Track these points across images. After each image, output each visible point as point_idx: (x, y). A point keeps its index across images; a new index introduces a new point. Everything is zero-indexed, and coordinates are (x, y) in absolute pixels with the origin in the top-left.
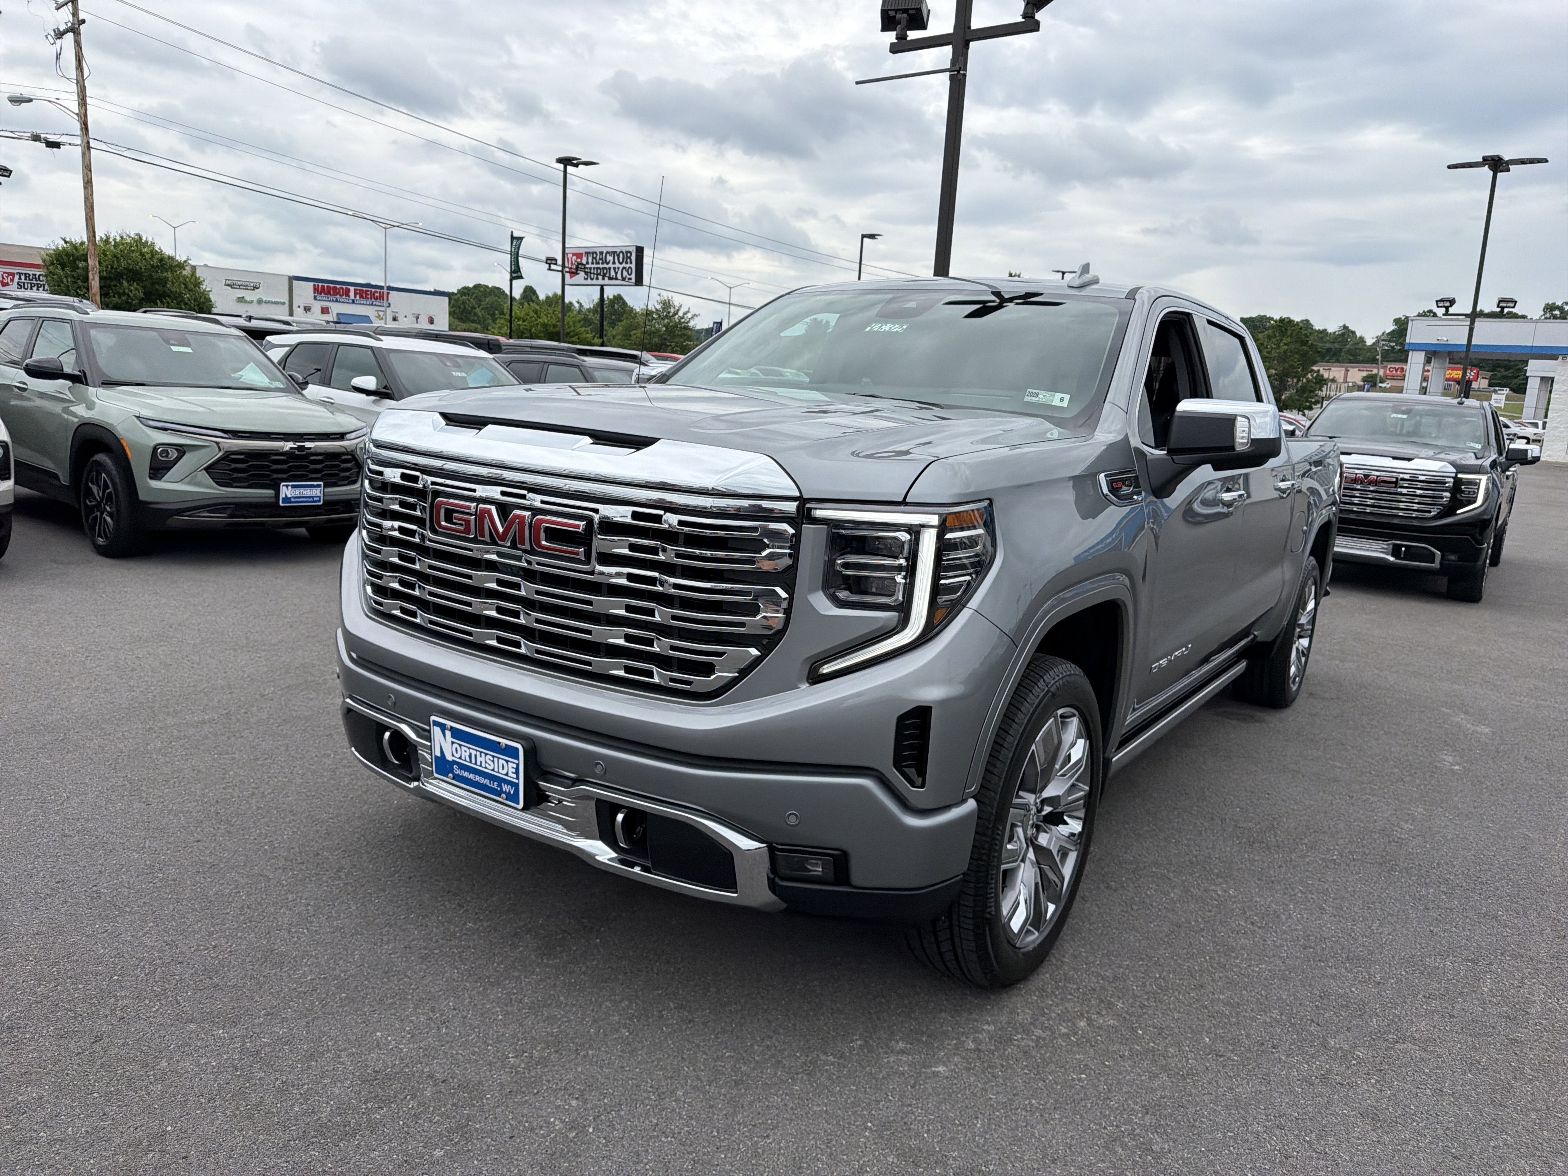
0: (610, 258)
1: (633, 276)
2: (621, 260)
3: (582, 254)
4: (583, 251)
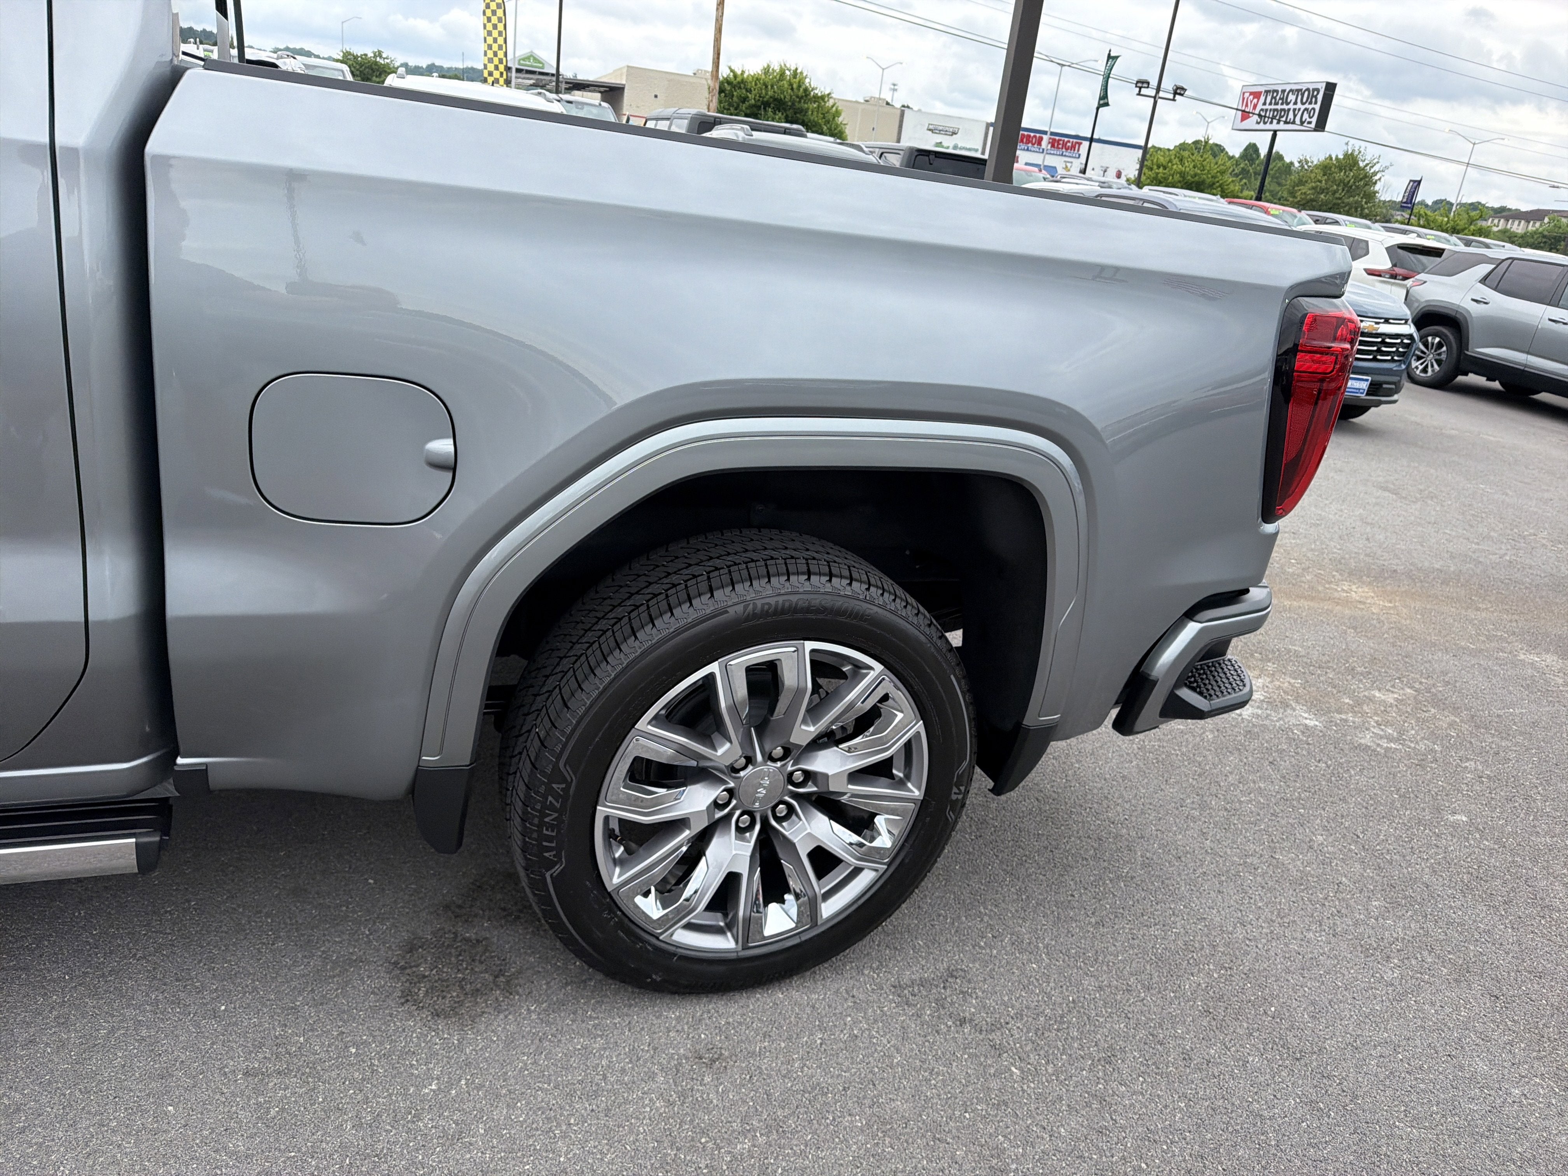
0: (1292, 97)
1: (1314, 120)
2: (1304, 100)
3: (1260, 93)
4: (1263, 89)
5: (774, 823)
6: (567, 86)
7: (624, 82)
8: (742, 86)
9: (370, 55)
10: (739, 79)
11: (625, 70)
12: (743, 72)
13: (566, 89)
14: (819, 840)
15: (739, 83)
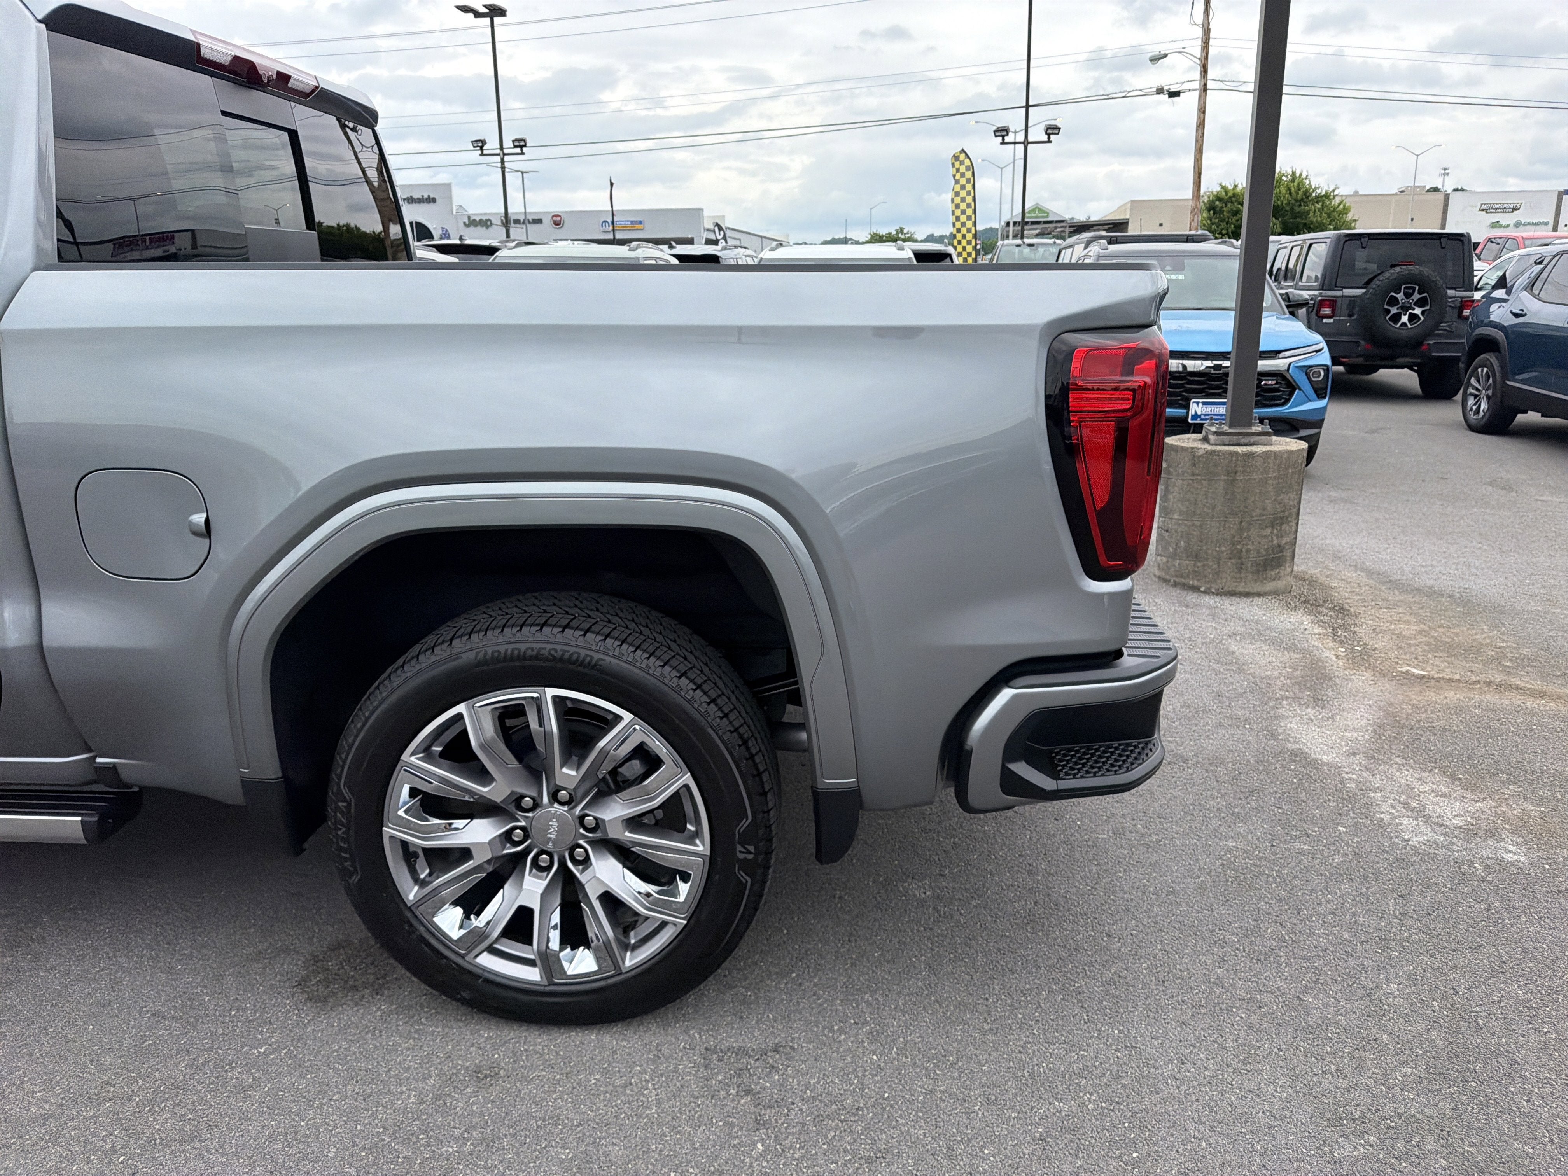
5: (570, 864)
6: (1072, 229)
7: (1128, 217)
8: (1233, 199)
9: (894, 233)
10: (1230, 194)
11: (1129, 206)
12: (1236, 186)
13: (1071, 232)
14: (607, 885)
15: (1230, 197)
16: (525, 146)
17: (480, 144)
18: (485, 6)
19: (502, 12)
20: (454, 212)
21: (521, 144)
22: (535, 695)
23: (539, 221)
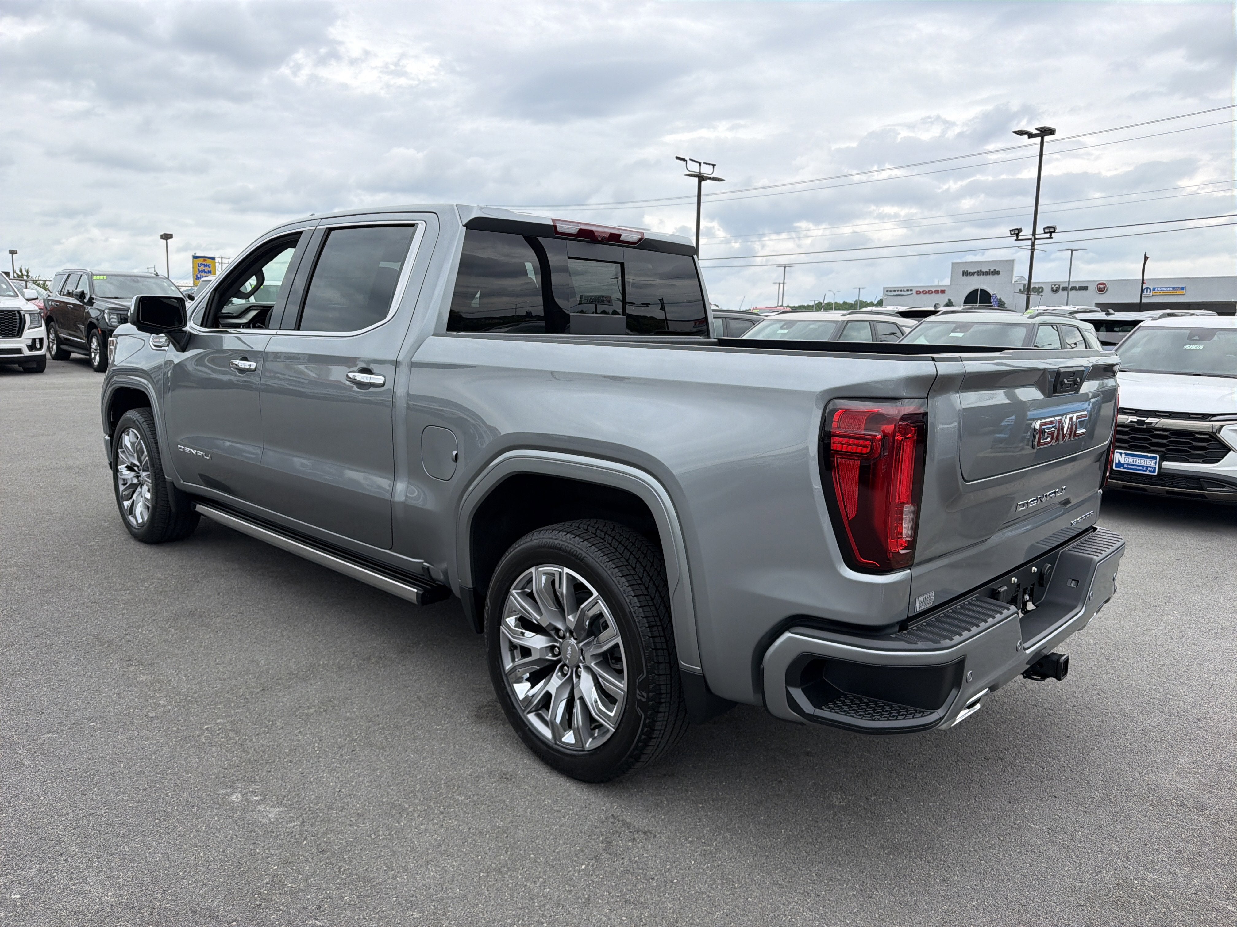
16: (1054, 232)
17: (1017, 232)
18: (1037, 129)
19: (1051, 132)
20: (1013, 282)
21: (1051, 231)
22: (560, 570)
23: (1085, 288)
